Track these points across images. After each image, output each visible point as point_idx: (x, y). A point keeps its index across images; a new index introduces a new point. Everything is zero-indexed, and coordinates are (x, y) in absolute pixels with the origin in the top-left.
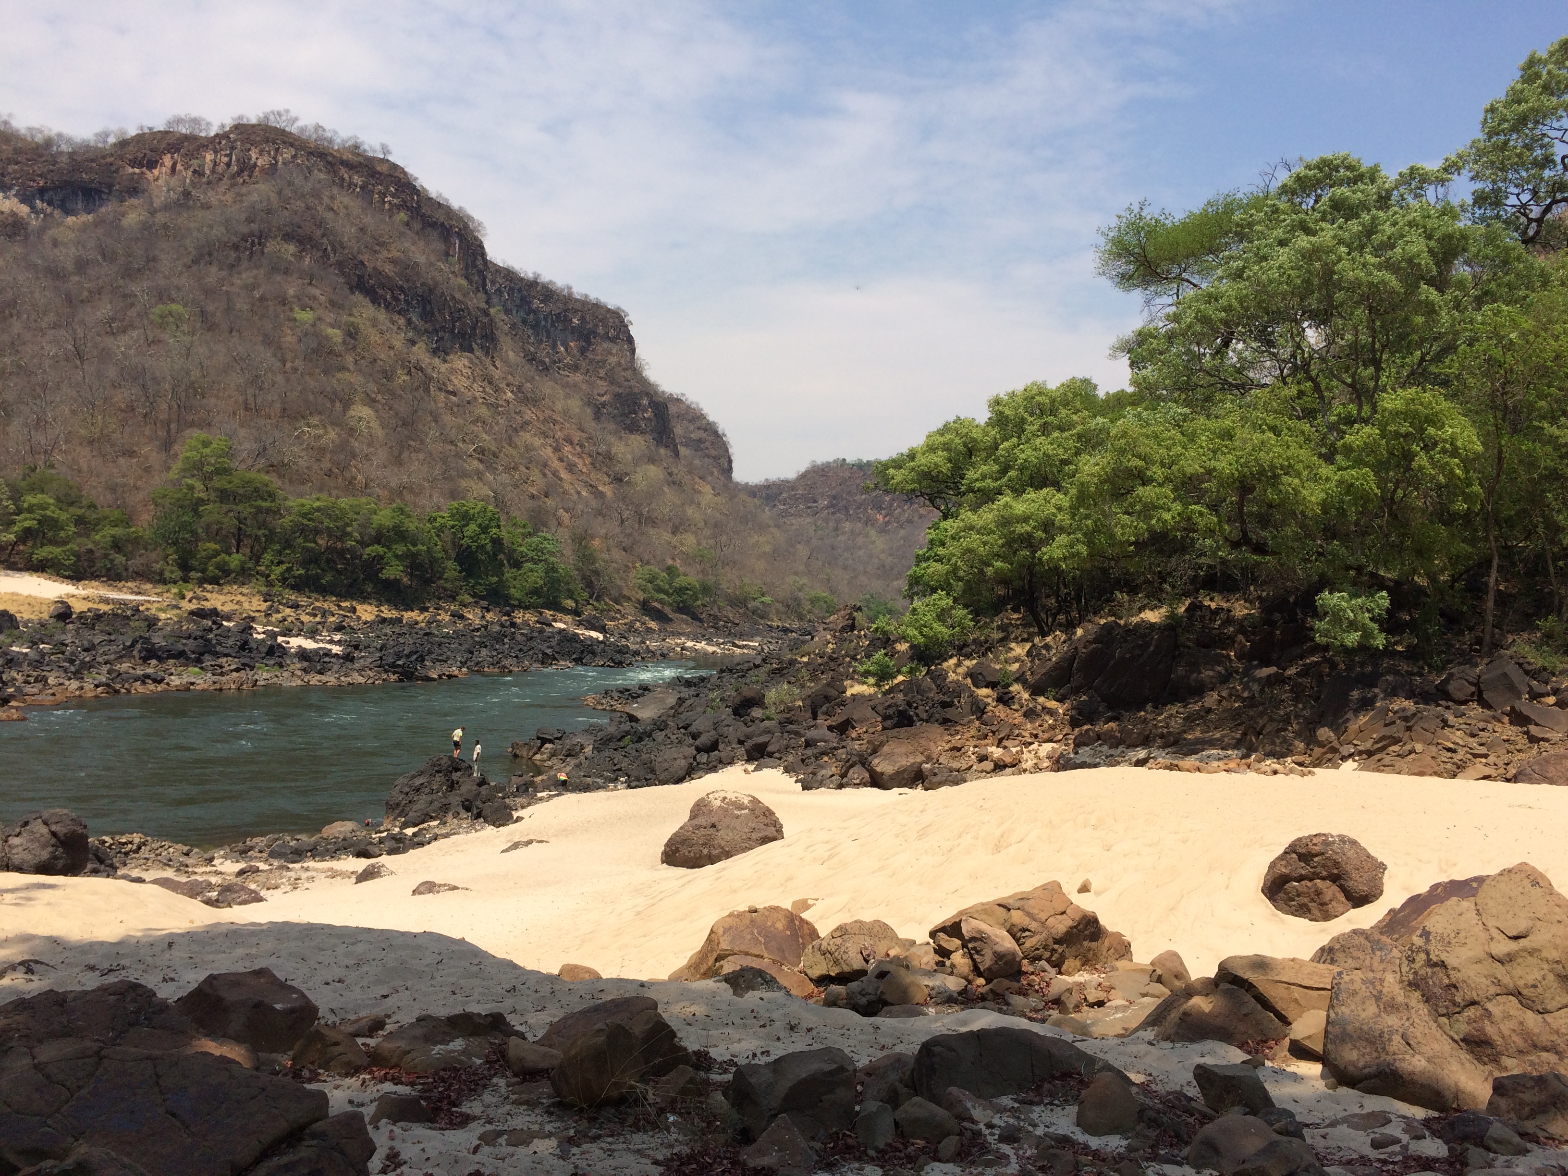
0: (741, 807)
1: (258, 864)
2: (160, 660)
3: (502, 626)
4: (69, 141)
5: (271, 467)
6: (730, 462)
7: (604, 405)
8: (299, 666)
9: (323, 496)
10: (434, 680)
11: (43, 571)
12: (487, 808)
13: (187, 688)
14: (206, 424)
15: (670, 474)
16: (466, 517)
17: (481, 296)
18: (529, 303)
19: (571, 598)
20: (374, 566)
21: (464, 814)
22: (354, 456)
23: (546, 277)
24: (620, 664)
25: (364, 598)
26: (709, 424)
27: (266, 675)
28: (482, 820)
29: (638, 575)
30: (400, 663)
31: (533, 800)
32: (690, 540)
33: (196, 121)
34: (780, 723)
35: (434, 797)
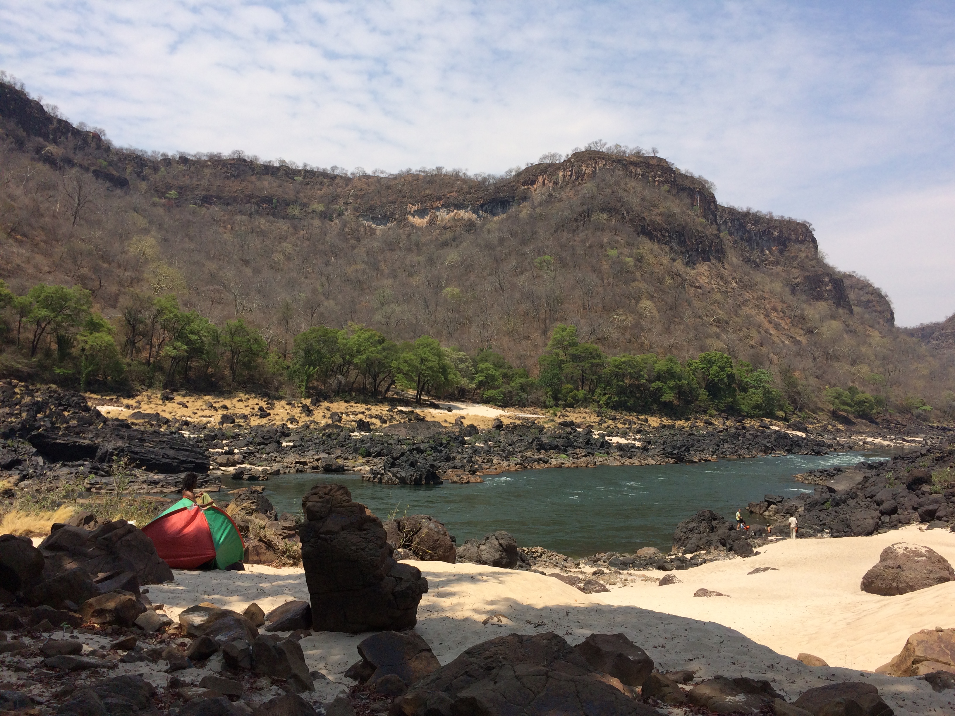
0: (920, 555)
1: (603, 569)
2: (546, 450)
3: (737, 429)
4: (494, 178)
5: (599, 340)
6: (892, 314)
7: (797, 284)
8: (618, 453)
9: (627, 354)
10: (696, 462)
11: (489, 403)
12: (736, 545)
13: (560, 466)
14: (564, 319)
15: (848, 326)
16: (710, 362)
17: (714, 226)
18: (744, 227)
19: (782, 410)
20: (657, 394)
21: (721, 548)
22: (643, 330)
23: (755, 209)
24: (818, 453)
25: (652, 414)
26: (874, 289)
27: (600, 459)
28: (733, 552)
29: (828, 392)
30: (675, 452)
31: (766, 542)
32: (865, 369)
33: (554, 156)
34: (945, 496)
35: (702, 535)
